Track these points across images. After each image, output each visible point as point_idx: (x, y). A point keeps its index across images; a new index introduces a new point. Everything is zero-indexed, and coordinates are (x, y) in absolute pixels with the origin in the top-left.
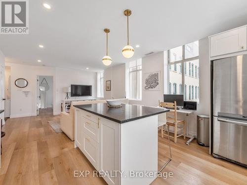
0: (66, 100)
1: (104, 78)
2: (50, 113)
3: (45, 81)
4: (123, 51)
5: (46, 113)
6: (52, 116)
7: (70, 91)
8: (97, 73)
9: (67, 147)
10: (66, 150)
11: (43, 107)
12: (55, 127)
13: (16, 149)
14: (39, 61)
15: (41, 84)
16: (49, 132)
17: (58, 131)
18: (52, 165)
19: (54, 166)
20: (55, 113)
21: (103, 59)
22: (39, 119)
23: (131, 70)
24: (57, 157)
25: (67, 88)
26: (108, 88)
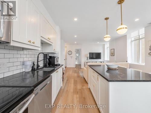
0: (87, 61)
1: (109, 47)
2: (80, 67)
3: (78, 51)
4: (117, 30)
5: (79, 66)
6: (81, 68)
7: (89, 56)
8: (104, 44)
9: (85, 86)
10: (84, 87)
11: (78, 64)
12: (81, 74)
13: (67, 80)
14: (76, 42)
15: (77, 53)
16: (78, 76)
17: (82, 77)
18: (78, 92)
19: (78, 93)
20: (82, 67)
21: (104, 38)
22: (76, 69)
23: (133, 39)
24: (80, 89)
25: (87, 54)
26: (112, 54)
